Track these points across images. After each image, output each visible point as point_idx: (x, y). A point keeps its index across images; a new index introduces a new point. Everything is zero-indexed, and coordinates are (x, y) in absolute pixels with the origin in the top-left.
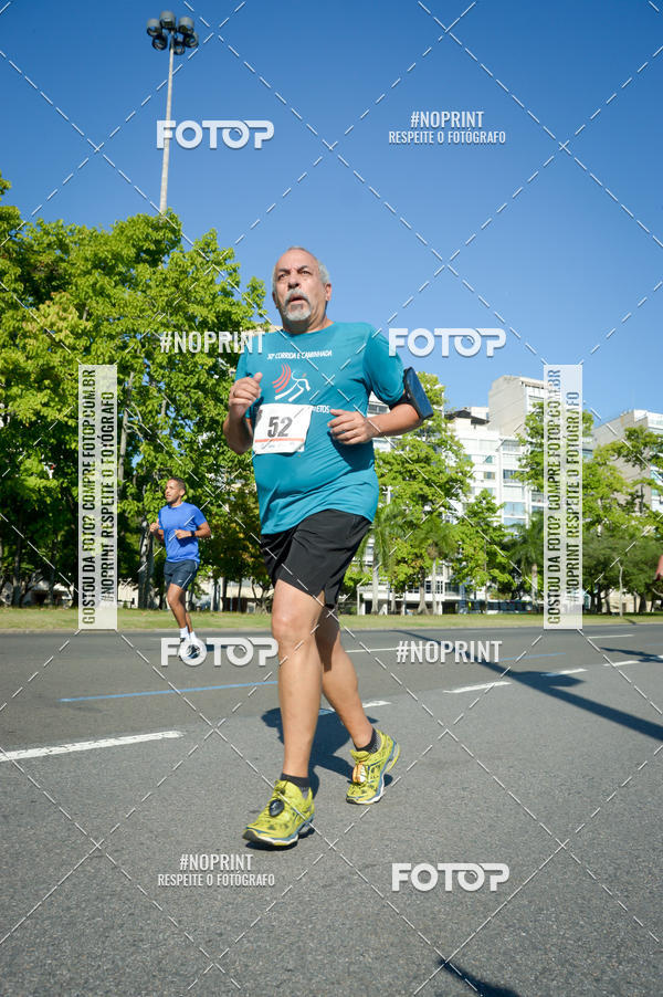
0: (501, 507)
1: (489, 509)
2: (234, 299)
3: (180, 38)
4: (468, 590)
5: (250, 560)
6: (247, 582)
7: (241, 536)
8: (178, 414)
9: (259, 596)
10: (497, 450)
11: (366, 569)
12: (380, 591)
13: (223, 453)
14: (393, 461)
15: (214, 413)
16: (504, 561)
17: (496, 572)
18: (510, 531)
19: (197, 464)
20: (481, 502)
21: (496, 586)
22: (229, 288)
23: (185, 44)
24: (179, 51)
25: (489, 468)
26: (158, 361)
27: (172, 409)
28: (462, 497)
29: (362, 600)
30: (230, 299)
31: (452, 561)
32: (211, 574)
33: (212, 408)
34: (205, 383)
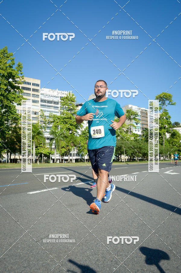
2: (13, 69)
4: (82, 156)
5: (18, 147)
6: (17, 154)
7: (15, 140)
9: (21, 158)
11: (53, 150)
12: (57, 156)
13: (9, 115)
14: (60, 118)
15: (6, 104)
19: (2, 118)
20: (86, 130)
22: (11, 65)
28: (80, 129)
29: (51, 159)
30: (12, 69)
31: (77, 147)
32: (6, 152)
33: (6, 102)
34: (4, 94)
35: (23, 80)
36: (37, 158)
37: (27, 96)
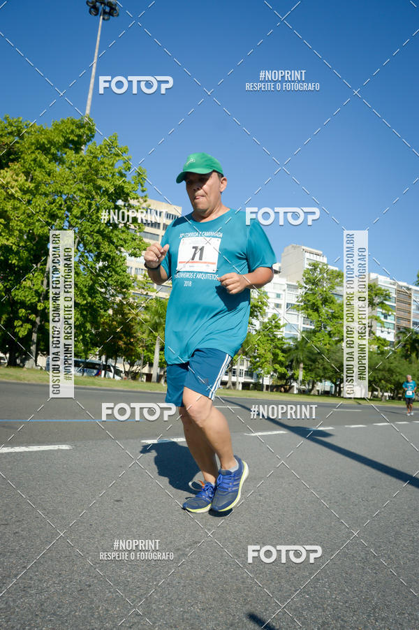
0: (284, 326)
1: (276, 327)
2: (126, 179)
3: (108, 9)
4: (259, 376)
5: (123, 346)
6: (120, 360)
7: (119, 330)
8: (85, 249)
9: (127, 370)
10: (284, 290)
13: (111, 276)
15: (107, 251)
16: (283, 359)
17: (277, 366)
18: (288, 341)
19: (95, 282)
20: (271, 322)
21: (276, 375)
22: (123, 171)
23: (110, 14)
24: (106, 18)
25: (278, 301)
26: (74, 213)
27: (81, 245)
28: (260, 317)
30: (124, 179)
31: (250, 357)
32: (98, 353)
33: (106, 246)
34: (104, 230)
35: (145, 205)
36: (162, 374)
37: (151, 238)
